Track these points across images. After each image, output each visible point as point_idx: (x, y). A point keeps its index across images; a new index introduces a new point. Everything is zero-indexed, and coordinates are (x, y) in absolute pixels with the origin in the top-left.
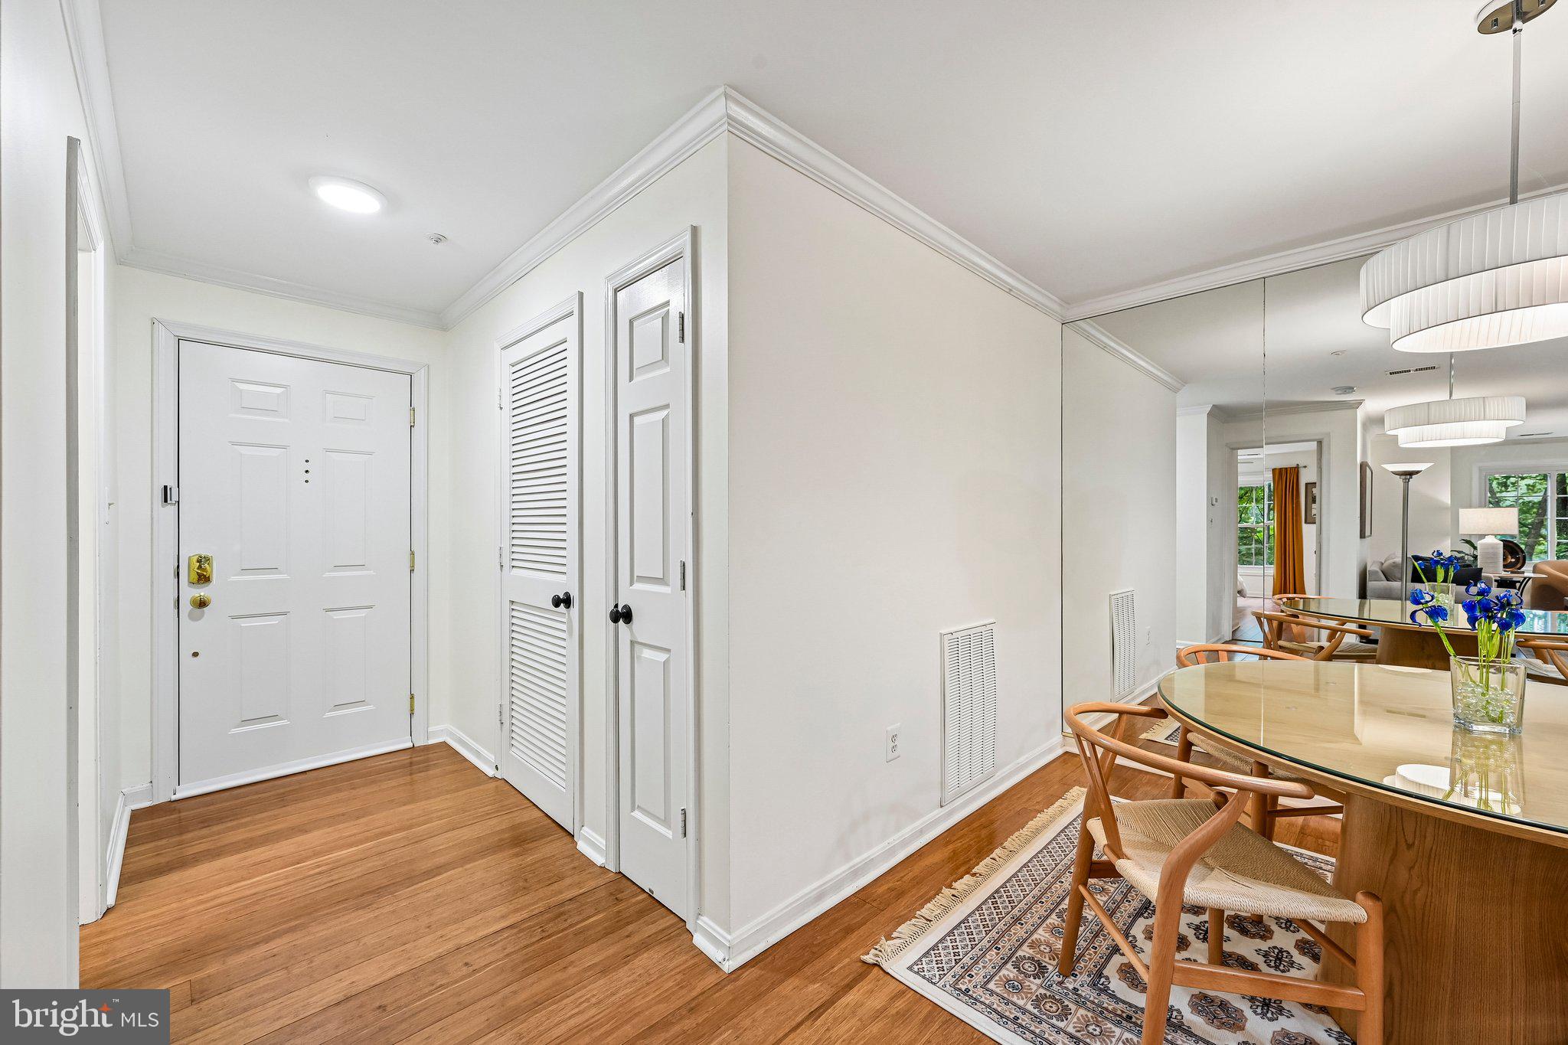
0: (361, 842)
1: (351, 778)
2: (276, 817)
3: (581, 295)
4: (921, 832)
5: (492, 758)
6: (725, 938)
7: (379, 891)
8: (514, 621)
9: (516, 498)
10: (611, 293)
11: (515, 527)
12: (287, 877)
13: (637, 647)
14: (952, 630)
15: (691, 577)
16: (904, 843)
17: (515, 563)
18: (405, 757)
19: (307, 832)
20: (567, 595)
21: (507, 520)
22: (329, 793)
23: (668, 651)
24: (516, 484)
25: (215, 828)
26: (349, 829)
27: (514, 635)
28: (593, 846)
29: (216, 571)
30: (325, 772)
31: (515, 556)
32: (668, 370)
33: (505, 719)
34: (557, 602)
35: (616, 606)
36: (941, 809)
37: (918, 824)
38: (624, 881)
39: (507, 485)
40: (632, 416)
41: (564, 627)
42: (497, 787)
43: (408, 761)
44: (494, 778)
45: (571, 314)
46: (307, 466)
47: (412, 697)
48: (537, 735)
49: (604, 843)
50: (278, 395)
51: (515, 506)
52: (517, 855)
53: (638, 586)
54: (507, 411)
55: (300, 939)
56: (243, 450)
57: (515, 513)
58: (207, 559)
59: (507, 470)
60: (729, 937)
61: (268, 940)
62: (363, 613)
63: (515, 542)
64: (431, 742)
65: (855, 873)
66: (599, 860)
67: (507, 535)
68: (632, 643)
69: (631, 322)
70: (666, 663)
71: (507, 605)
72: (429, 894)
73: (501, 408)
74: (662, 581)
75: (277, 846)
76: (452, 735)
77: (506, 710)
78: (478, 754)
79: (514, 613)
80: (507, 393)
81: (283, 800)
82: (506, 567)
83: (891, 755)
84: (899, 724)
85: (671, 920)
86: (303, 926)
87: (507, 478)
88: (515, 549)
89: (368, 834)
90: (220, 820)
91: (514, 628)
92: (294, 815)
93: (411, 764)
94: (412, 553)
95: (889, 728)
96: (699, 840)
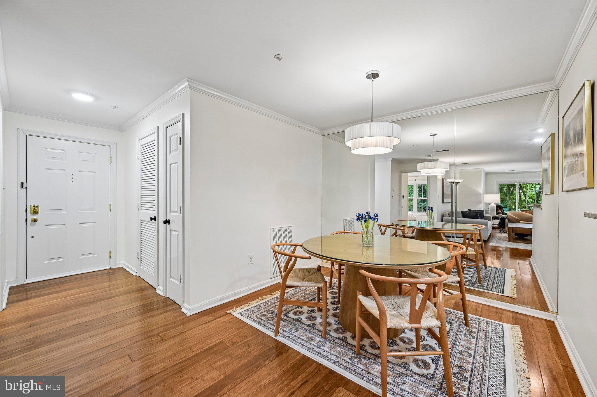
0: (88, 292)
1: (87, 277)
2: (60, 287)
3: (158, 127)
4: (261, 285)
5: (135, 269)
6: (188, 307)
7: (91, 303)
8: (142, 226)
9: (143, 188)
10: (165, 128)
11: (142, 197)
12: (62, 301)
13: (172, 231)
14: (274, 227)
15: (182, 210)
16: (254, 288)
17: (142, 208)
18: (108, 271)
19: (70, 290)
20: (155, 217)
21: (140, 194)
22: (79, 281)
23: (178, 231)
24: (143, 183)
25: (39, 290)
26: (85, 289)
27: (142, 230)
28: (160, 291)
29: (40, 210)
30: (79, 276)
31: (142, 206)
32: (178, 152)
33: (139, 257)
34: (151, 219)
35: (166, 220)
36: (270, 280)
37: (261, 283)
38: (168, 299)
39: (140, 183)
40: (170, 165)
41: (154, 227)
42: (136, 278)
43: (109, 272)
44: (136, 276)
45: (155, 132)
46: (72, 176)
47: (110, 252)
48: (147, 260)
49: (163, 288)
50: (62, 153)
51: (142, 190)
52: (137, 294)
53: (172, 214)
54: (140, 160)
55: (64, 313)
56: (49, 171)
57: (142, 192)
58: (37, 206)
59: (140, 179)
60: (190, 307)
61: (55, 314)
62: (92, 225)
63: (143, 201)
64: (117, 267)
65: (235, 294)
66: (161, 294)
67: (140, 199)
68: (170, 230)
69: (170, 137)
70: (177, 235)
71: (140, 221)
72: (106, 303)
73: (138, 159)
74: (176, 212)
75: (59, 294)
76: (124, 264)
77: (139, 254)
78: (132, 269)
79: (142, 224)
80: (140, 154)
81: (63, 283)
82: (140, 209)
83: (250, 262)
84: (253, 254)
85: (178, 306)
86: (66, 311)
87: (140, 181)
88: (142, 203)
89: (90, 290)
90: (41, 288)
91: (142, 228)
92: (67, 286)
93: (110, 273)
94: (111, 205)
95: (249, 255)
96: (184, 283)
